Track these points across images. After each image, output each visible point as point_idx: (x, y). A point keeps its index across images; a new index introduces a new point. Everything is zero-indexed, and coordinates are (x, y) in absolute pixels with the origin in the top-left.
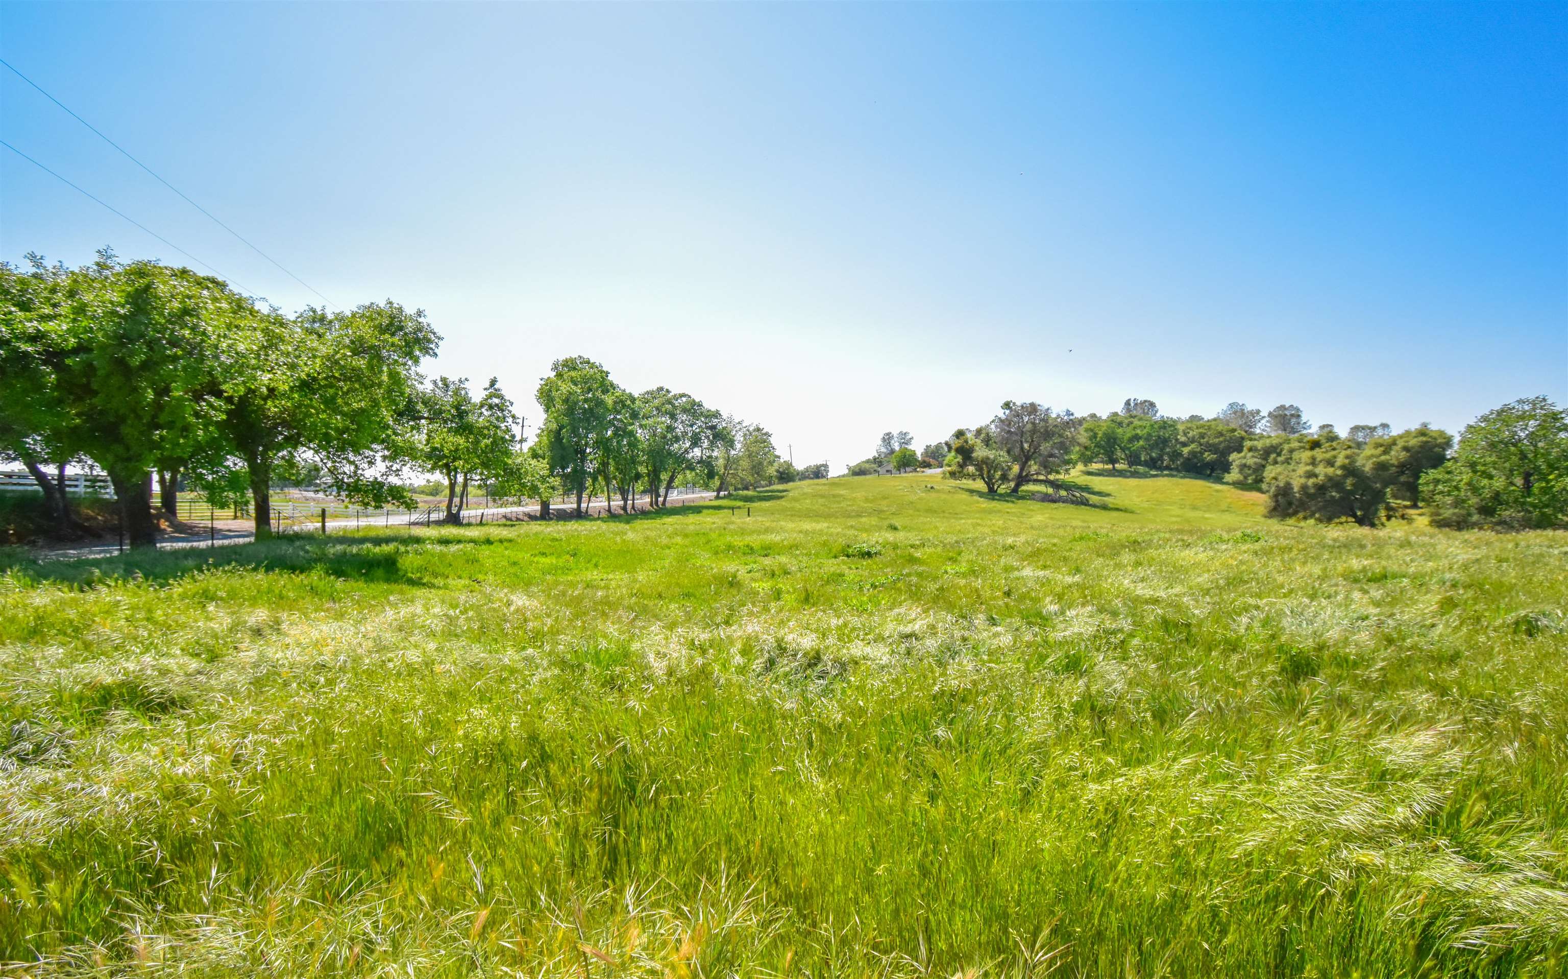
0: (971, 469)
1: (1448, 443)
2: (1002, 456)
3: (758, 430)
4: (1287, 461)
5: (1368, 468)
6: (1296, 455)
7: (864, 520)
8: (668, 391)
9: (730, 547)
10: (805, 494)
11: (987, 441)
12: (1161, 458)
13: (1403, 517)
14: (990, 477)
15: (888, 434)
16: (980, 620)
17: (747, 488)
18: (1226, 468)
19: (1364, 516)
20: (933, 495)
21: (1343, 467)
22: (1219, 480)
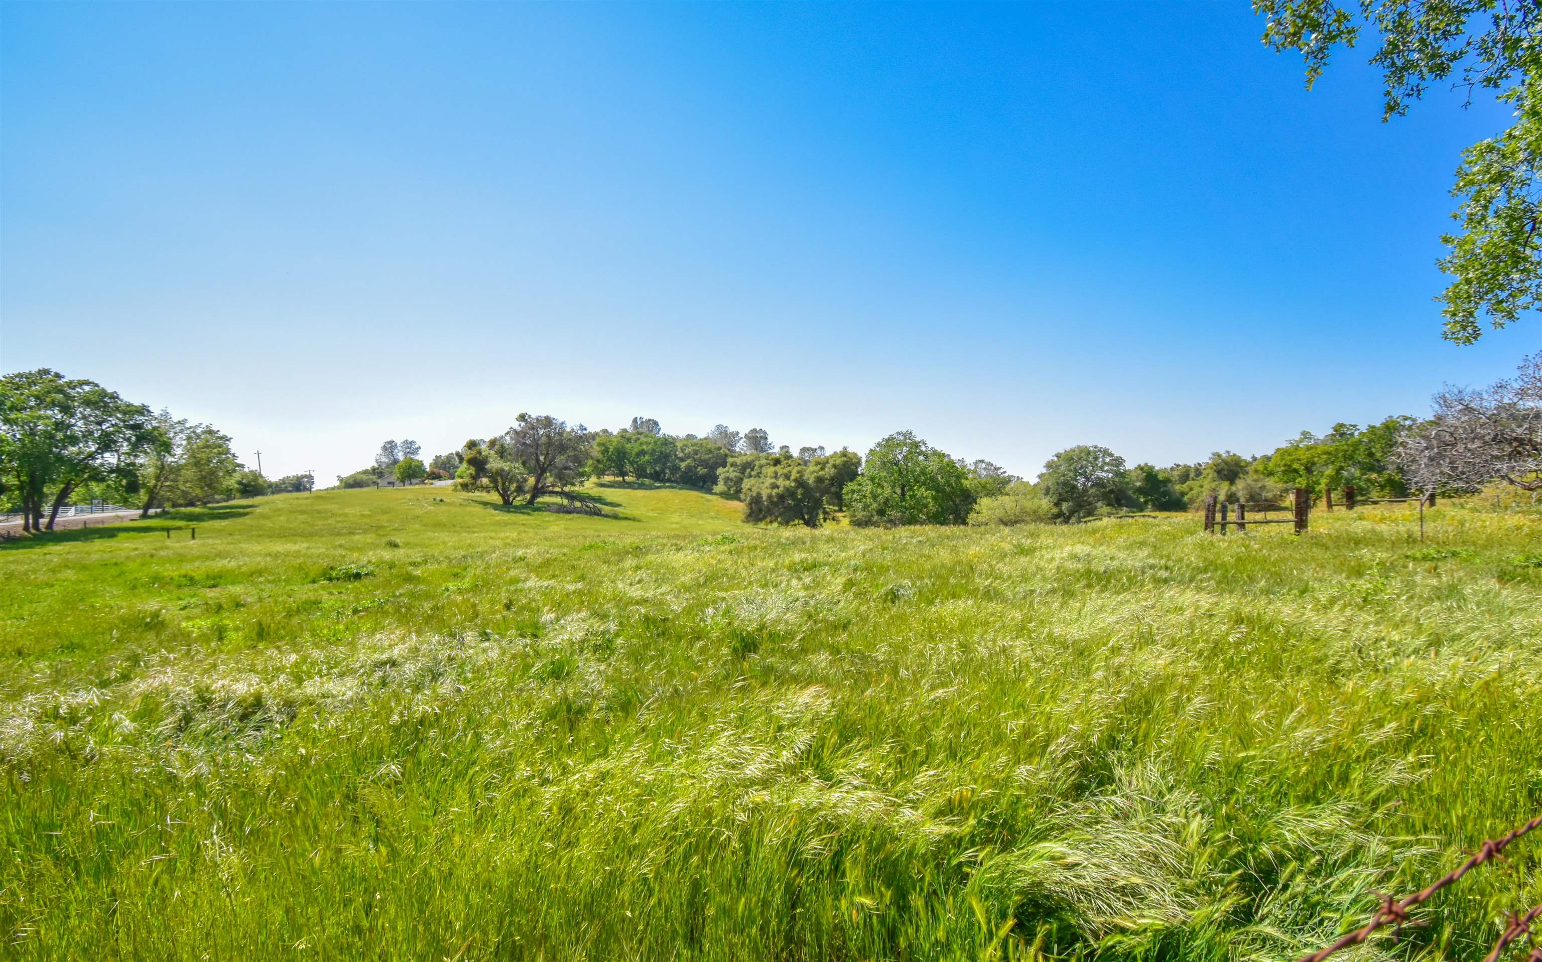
0: (485, 481)
1: (859, 463)
2: (516, 468)
3: (210, 432)
4: (758, 475)
5: (811, 481)
6: (764, 470)
7: (357, 537)
8: (58, 376)
9: (156, 579)
10: (279, 510)
11: (502, 453)
12: (663, 471)
13: (833, 519)
14: (505, 489)
15: (391, 442)
16: (470, 636)
17: (192, 504)
18: (714, 480)
19: (809, 519)
20: (443, 508)
21: (796, 480)
22: (709, 491)
